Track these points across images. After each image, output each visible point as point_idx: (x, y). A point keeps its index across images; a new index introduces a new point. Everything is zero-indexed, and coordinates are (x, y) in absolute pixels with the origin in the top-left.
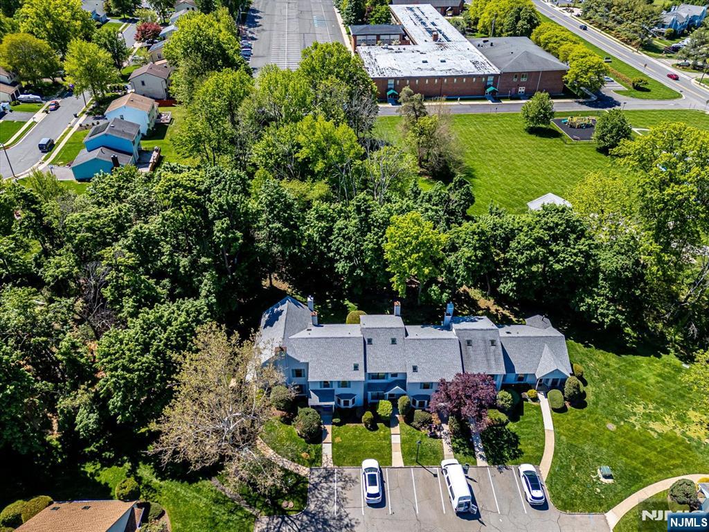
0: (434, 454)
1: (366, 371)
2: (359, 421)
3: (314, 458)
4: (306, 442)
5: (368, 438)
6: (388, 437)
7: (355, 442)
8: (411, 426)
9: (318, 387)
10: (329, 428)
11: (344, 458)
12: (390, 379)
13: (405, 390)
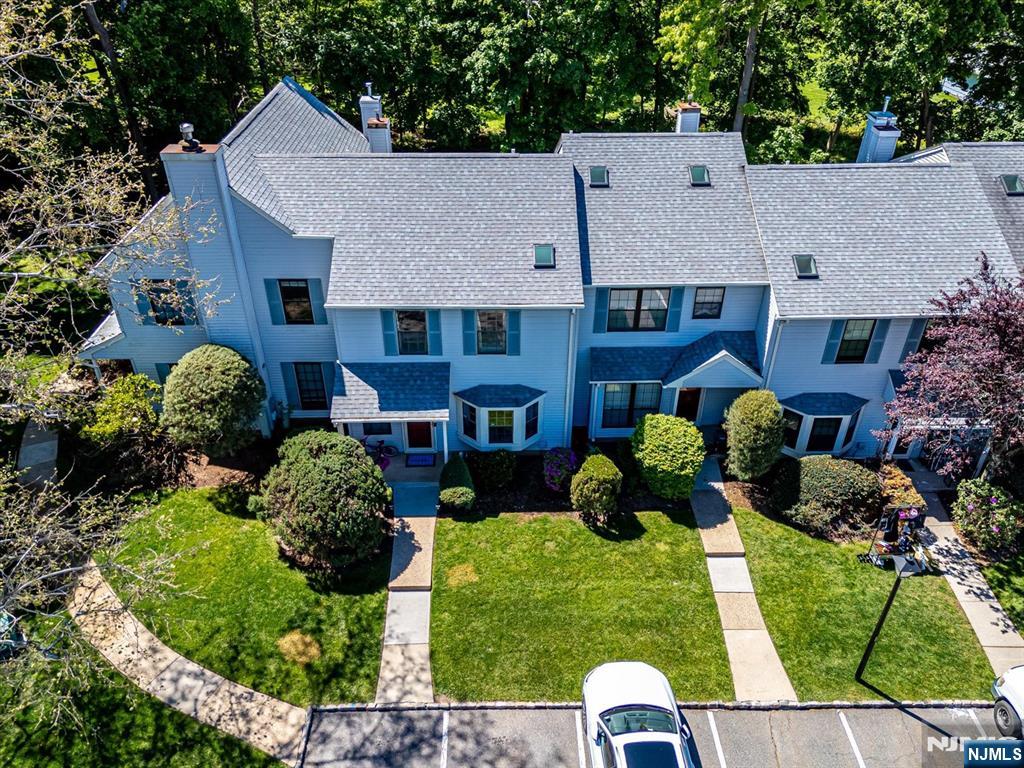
0: (933, 641)
1: (587, 278)
2: (558, 501)
3: (340, 656)
4: (312, 584)
5: (602, 568)
6: (692, 568)
7: (540, 590)
8: (787, 521)
9: (375, 351)
10: (423, 528)
11: (491, 660)
12: (689, 328)
13: (758, 370)
